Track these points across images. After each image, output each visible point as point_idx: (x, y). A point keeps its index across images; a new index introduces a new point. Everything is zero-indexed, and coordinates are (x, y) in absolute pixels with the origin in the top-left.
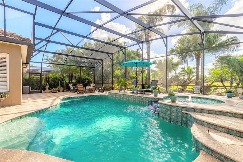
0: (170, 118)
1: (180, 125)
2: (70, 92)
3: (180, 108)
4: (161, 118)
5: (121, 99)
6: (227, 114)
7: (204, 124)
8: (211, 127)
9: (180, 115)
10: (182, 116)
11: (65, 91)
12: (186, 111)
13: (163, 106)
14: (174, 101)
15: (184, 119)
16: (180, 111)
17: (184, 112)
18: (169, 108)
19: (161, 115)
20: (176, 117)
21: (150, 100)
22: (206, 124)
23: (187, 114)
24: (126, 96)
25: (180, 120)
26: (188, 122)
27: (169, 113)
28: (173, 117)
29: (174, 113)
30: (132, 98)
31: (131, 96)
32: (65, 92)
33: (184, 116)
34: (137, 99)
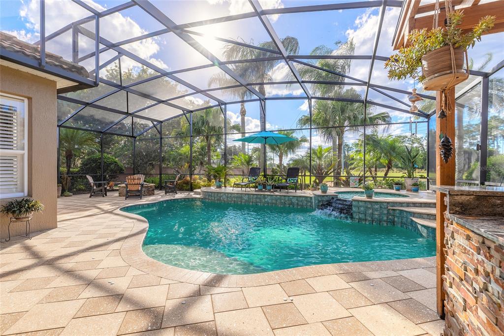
0: (372, 218)
1: (385, 224)
2: (90, 197)
3: (385, 204)
4: (357, 220)
5: (243, 204)
6: (431, 205)
7: (424, 216)
8: (432, 218)
9: (385, 212)
10: (388, 213)
11: (67, 193)
12: (393, 206)
13: (360, 203)
14: (370, 196)
15: (390, 217)
16: (385, 208)
17: (391, 208)
18: (369, 206)
19: (357, 217)
20: (380, 216)
21: (320, 200)
22: (426, 216)
23: (394, 210)
24: (255, 196)
25: (385, 218)
26: (396, 219)
27: (370, 211)
28: (376, 216)
29: (377, 211)
30: (268, 199)
31: (266, 196)
32: (66, 196)
33: (390, 213)
34: (279, 201)
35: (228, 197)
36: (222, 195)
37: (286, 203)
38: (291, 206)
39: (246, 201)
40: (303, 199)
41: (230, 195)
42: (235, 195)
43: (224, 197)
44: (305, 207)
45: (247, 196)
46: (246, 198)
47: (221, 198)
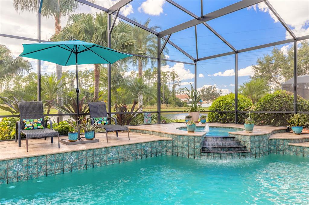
3: (267, 136)
9: (268, 143)
13: (256, 138)
16: (268, 139)
18: (262, 139)
23: (271, 140)
25: (268, 149)
29: (265, 143)
34: (128, 153)
35: (28, 167)
36: (10, 164)
37: (138, 154)
38: (144, 157)
39: (74, 166)
40: (158, 144)
41: (35, 160)
42: (48, 158)
43: (18, 167)
44: (160, 154)
45: (75, 156)
46: (72, 159)
47: (10, 173)
